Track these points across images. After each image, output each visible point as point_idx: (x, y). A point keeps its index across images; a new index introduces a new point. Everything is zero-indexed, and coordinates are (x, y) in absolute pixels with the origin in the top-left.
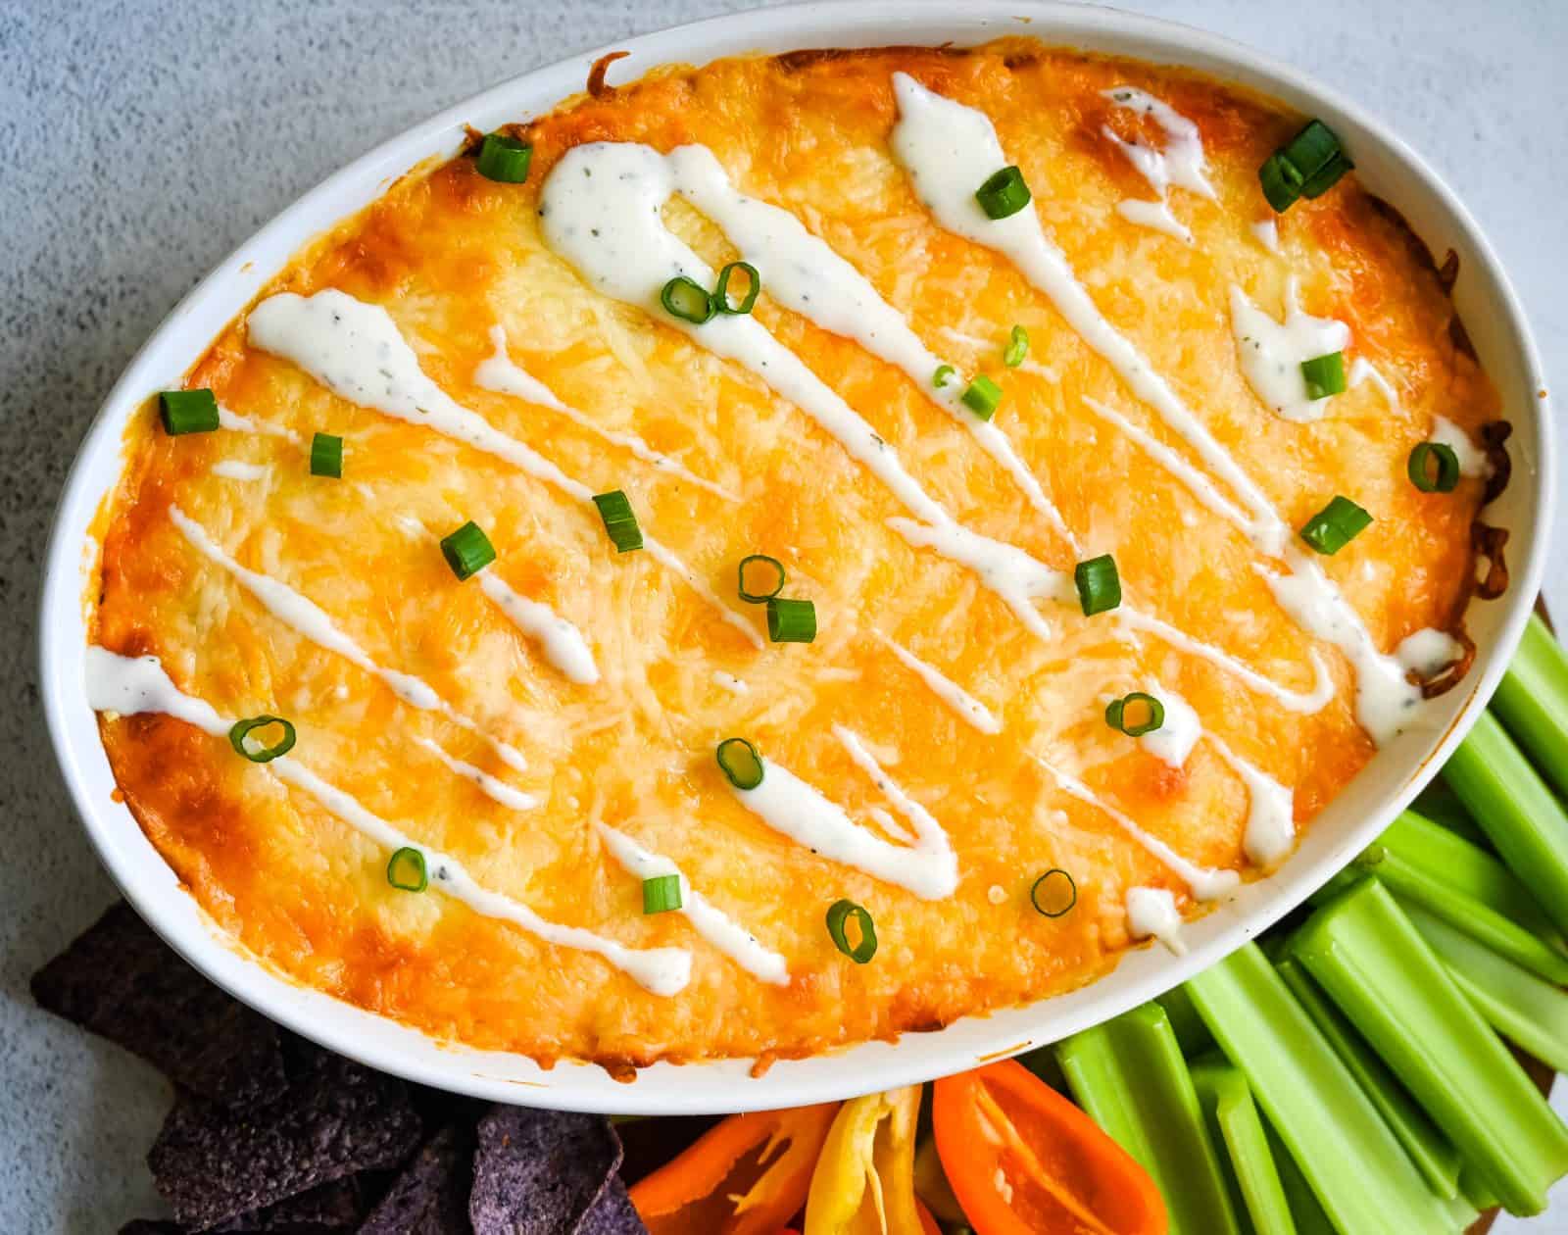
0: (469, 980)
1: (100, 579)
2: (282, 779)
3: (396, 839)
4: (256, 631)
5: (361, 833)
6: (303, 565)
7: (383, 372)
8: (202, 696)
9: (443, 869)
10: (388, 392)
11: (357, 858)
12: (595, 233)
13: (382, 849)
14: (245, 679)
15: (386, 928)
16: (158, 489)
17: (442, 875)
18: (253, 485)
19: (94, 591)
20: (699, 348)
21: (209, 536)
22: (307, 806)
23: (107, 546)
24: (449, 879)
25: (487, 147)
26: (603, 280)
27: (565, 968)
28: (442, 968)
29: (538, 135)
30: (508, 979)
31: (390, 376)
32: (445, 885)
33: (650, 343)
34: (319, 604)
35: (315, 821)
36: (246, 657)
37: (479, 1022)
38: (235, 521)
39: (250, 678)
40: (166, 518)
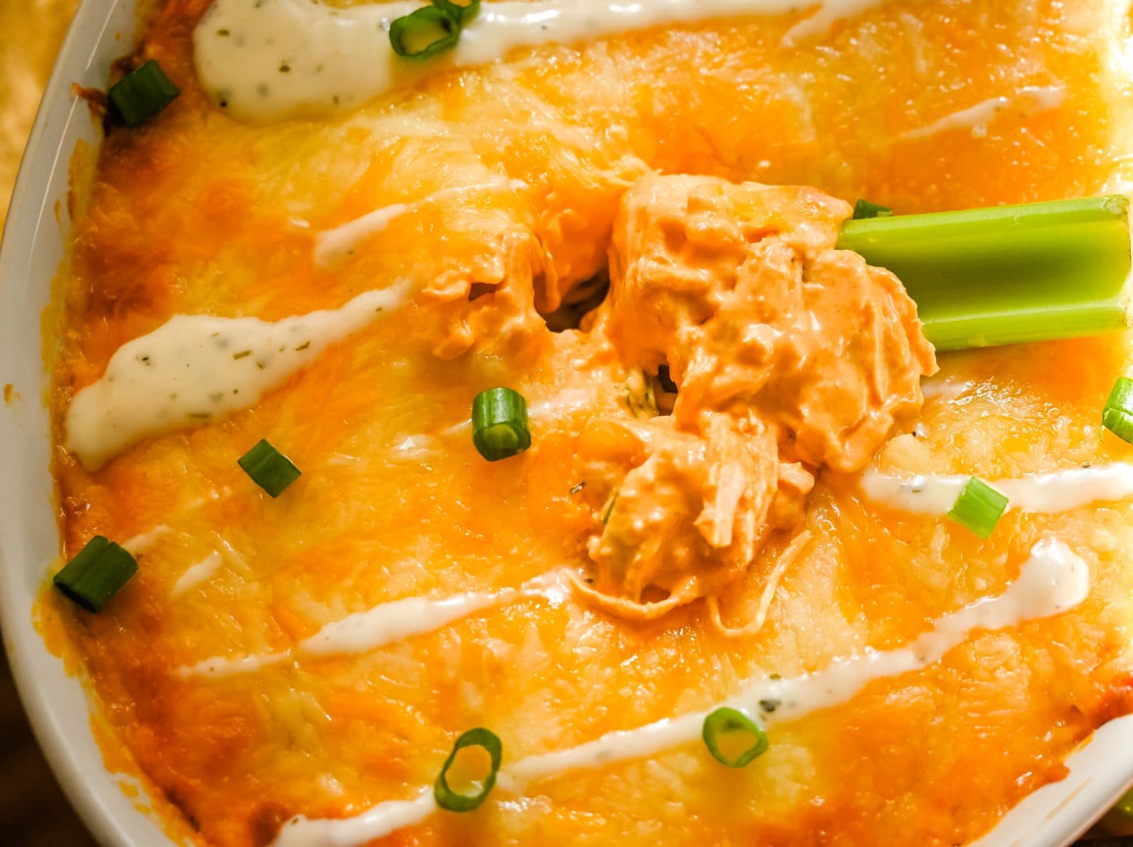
0: (901, 781)
1: (171, 806)
2: (531, 793)
3: (690, 724)
4: (362, 687)
5: (656, 756)
6: (348, 582)
7: (237, 357)
8: (375, 801)
9: (763, 703)
10: (261, 366)
11: (676, 784)
12: (285, 69)
13: (689, 748)
14: (396, 740)
15: (772, 820)
16: (142, 670)
17: (768, 707)
18: (222, 572)
19: (179, 824)
20: (480, 69)
21: (229, 657)
22: (579, 790)
23: (148, 770)
24: (779, 703)
25: (120, 100)
26: (336, 99)
27: (969, 674)
28: (865, 799)
29: (152, 51)
30: (933, 741)
31: (247, 354)
32: (781, 714)
33: (432, 105)
34: (401, 596)
35: (602, 795)
36: (377, 720)
37: (955, 810)
38: (241, 620)
39: (401, 735)
40: (175, 684)
